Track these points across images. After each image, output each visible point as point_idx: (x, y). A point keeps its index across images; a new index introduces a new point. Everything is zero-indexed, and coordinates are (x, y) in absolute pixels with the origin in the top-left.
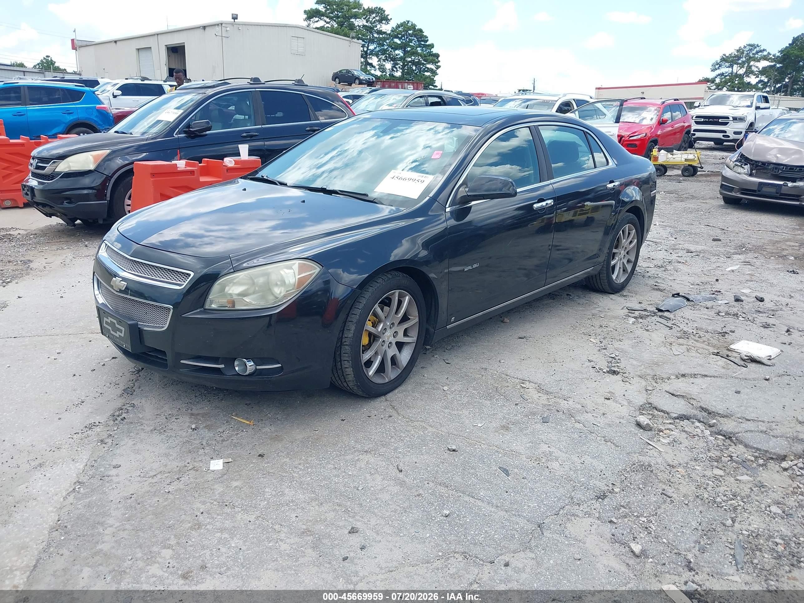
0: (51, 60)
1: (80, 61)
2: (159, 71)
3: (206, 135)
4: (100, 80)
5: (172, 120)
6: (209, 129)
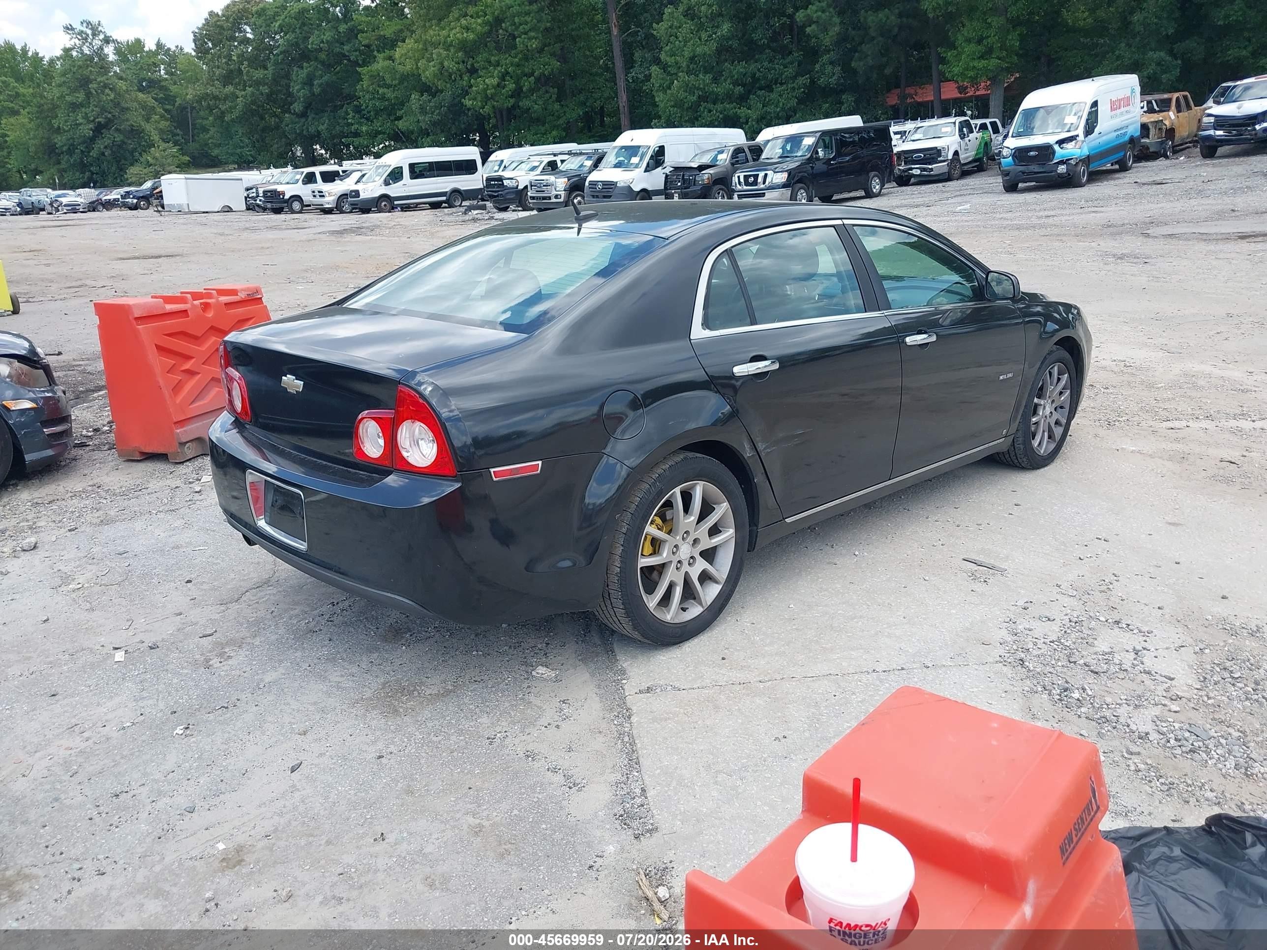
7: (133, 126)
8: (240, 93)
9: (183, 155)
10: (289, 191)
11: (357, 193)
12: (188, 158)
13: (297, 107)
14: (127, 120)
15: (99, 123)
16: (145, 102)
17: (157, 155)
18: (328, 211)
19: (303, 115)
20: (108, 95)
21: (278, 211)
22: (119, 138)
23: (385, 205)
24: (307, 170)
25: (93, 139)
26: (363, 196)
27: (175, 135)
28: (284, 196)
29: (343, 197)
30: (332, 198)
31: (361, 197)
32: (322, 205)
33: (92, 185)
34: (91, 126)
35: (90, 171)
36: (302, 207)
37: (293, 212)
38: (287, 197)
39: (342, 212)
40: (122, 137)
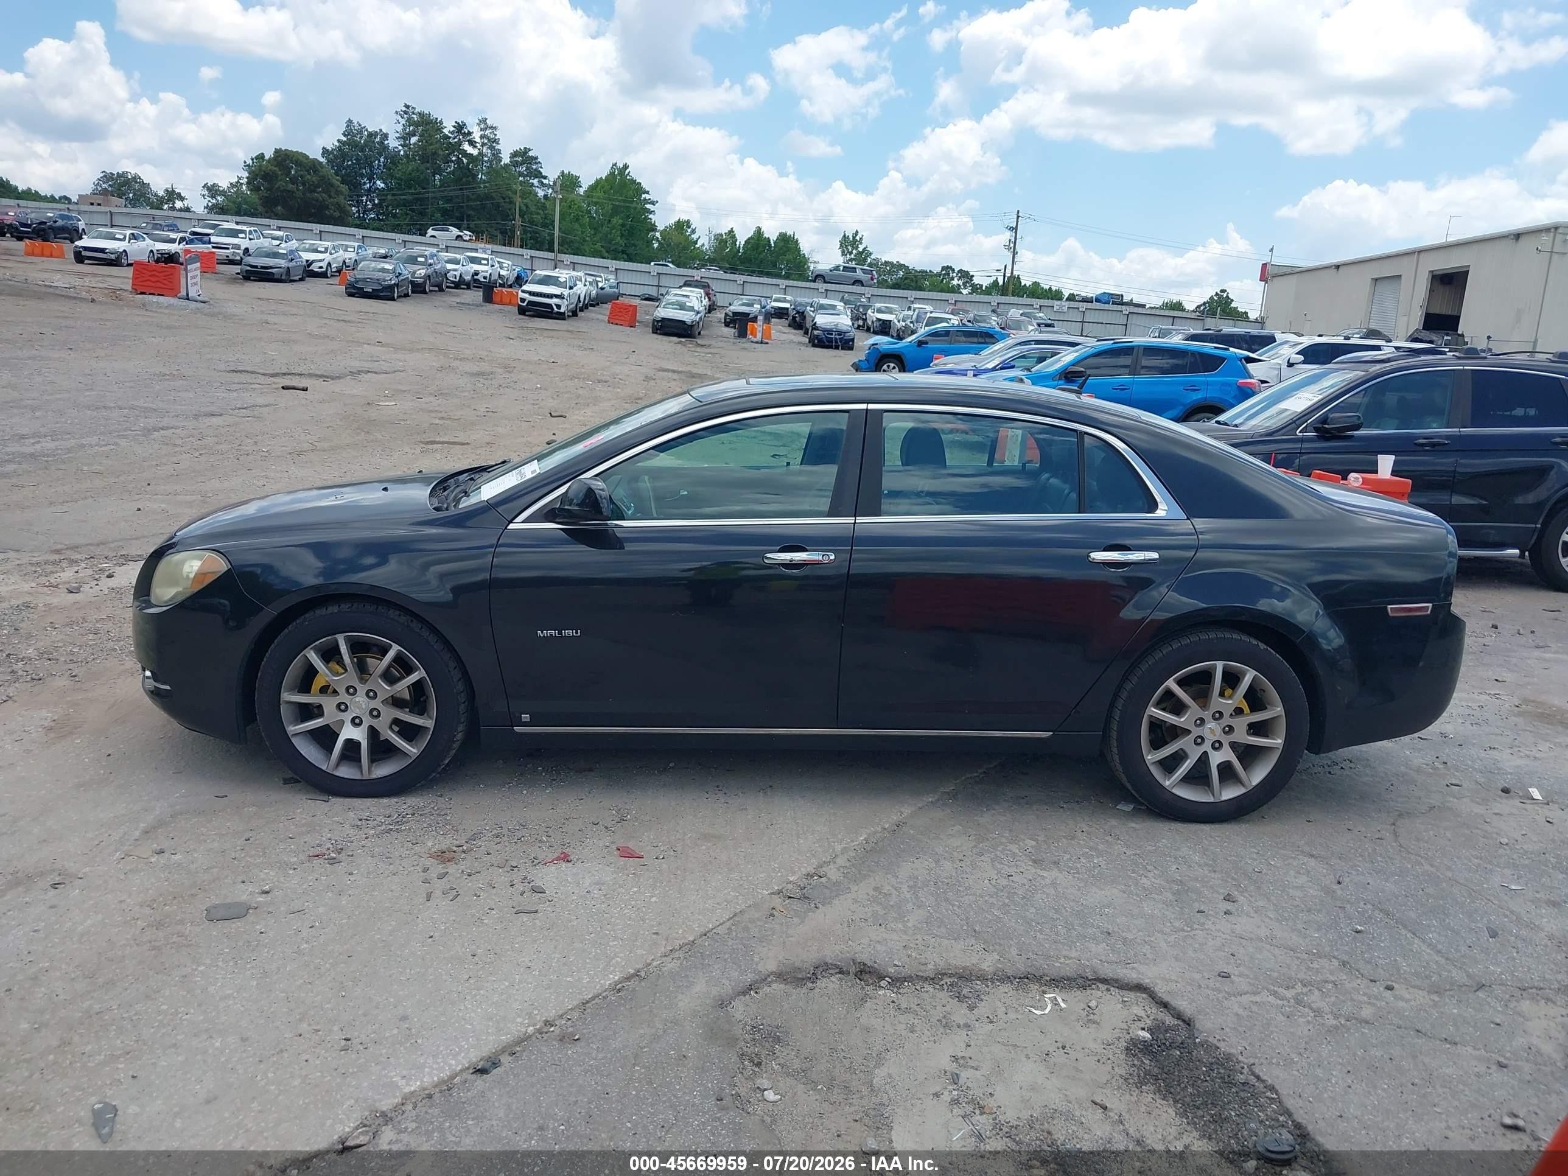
0: (1227, 297)
1: (1268, 301)
2: (1406, 318)
3: (1352, 436)
4: (1279, 337)
5: (1299, 410)
6: (1357, 427)
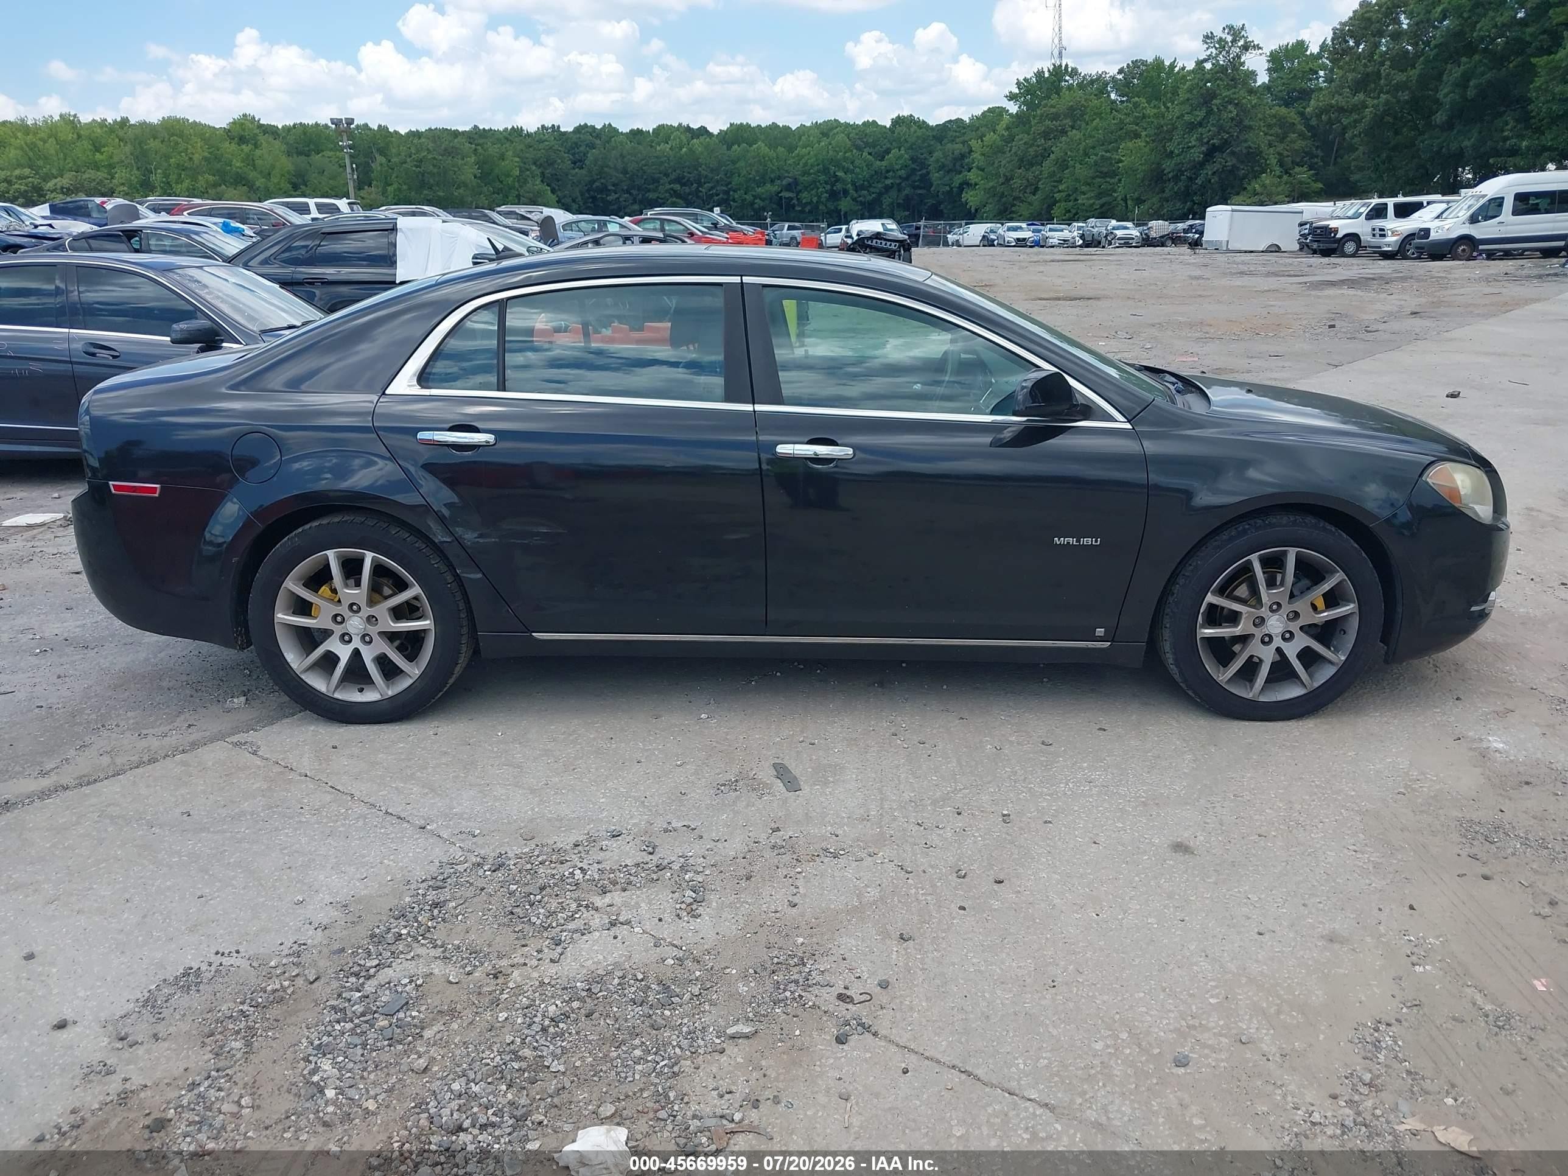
7: (1250, 147)
8: (1370, 102)
9: (1315, 181)
10: (1343, 227)
11: (1426, 232)
12: (1320, 185)
13: (1440, 118)
14: (1246, 141)
15: (1214, 145)
16: (1285, 118)
17: (1268, 182)
18: (1387, 256)
19: (1449, 126)
20: (1231, 112)
21: (1326, 253)
22: (1231, 162)
23: (1464, 250)
24: (1375, 201)
25: (1202, 165)
26: (1433, 236)
27: (1313, 156)
28: (1335, 235)
29: (1411, 236)
30: (1395, 239)
31: (1430, 239)
32: (1380, 247)
33: (1191, 217)
34: (1204, 149)
35: (1193, 201)
36: (1357, 250)
37: (1344, 255)
38: (1339, 236)
39: (1405, 258)
40: (1234, 161)
